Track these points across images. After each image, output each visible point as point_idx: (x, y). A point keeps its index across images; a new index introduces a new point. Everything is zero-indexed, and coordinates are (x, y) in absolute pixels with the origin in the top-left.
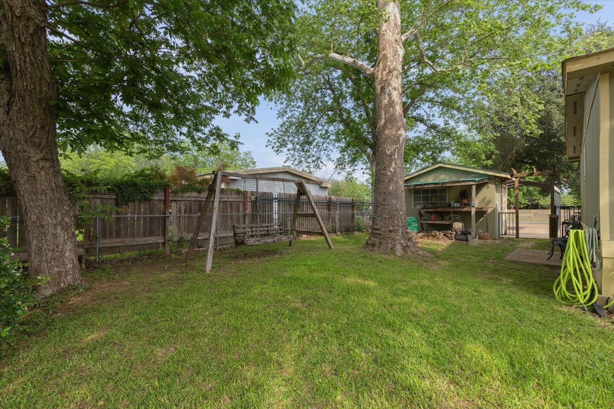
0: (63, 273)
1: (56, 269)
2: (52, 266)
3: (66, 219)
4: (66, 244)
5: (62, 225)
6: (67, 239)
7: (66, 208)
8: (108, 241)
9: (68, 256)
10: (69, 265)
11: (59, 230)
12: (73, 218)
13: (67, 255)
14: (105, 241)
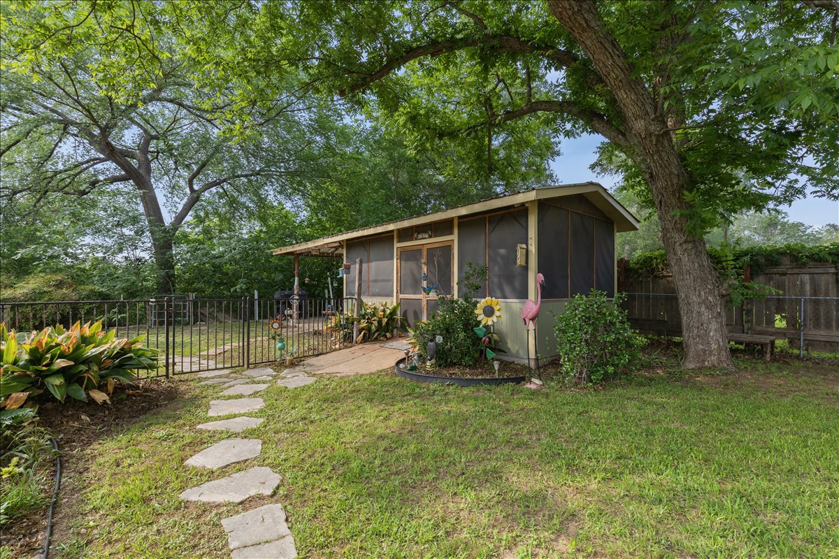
0: (707, 352)
1: (701, 347)
2: (697, 343)
3: (709, 298)
4: (710, 323)
5: (705, 304)
6: (712, 318)
7: (709, 287)
8: (822, 333)
9: (713, 336)
10: (713, 345)
11: (703, 309)
12: (718, 298)
13: (711, 334)
14: (817, 332)
